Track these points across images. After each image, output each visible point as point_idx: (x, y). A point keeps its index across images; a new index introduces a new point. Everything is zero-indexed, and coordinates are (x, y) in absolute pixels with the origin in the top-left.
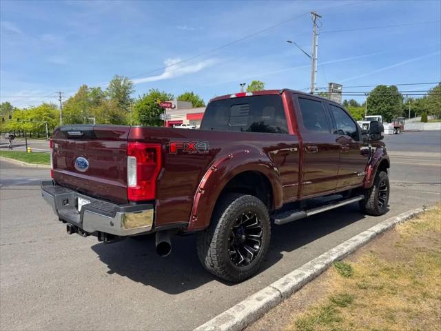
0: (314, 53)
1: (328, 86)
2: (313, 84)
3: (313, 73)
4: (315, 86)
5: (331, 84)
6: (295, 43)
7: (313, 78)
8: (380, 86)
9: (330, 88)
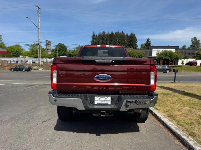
0: (39, 25)
1: (45, 42)
2: (39, 40)
3: (39, 34)
4: (40, 41)
5: (47, 41)
6: (29, 19)
7: (38, 37)
8: (60, 44)
9: (46, 42)
